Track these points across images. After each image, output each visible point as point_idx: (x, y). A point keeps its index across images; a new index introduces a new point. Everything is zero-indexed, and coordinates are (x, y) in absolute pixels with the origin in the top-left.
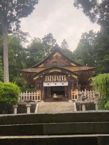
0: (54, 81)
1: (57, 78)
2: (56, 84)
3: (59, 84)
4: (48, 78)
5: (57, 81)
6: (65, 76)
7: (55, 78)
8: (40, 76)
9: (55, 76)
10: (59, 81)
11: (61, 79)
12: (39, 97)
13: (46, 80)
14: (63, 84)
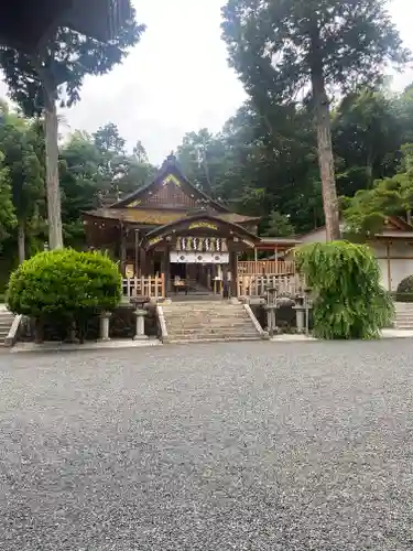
0: (196, 252)
1: (204, 243)
2: (200, 258)
3: (208, 259)
4: (182, 243)
5: (204, 251)
6: (224, 239)
7: (201, 243)
8: (164, 238)
9: (201, 239)
10: (209, 252)
11: (215, 245)
12: (160, 288)
13: (178, 247)
14: (217, 258)
